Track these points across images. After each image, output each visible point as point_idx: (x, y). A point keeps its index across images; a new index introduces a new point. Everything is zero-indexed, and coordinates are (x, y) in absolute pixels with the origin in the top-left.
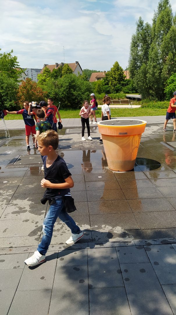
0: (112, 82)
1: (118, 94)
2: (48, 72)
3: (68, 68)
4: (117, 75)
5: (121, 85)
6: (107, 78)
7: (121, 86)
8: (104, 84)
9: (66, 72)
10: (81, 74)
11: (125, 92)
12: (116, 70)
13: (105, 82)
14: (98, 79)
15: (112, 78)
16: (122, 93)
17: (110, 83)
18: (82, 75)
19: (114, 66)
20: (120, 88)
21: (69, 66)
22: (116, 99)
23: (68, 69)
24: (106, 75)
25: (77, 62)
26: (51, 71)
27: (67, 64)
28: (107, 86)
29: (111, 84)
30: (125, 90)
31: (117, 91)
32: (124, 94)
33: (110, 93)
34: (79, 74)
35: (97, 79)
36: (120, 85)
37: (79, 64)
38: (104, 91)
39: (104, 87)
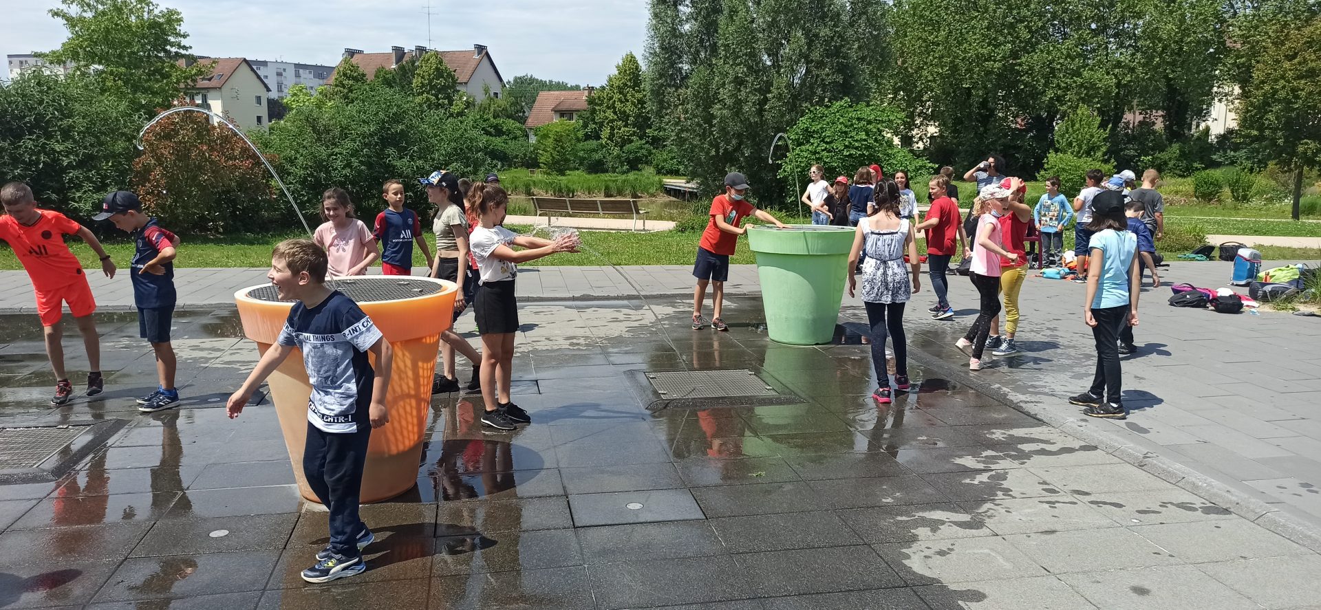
0: (612, 128)
1: (631, 176)
2: (356, 79)
3: (437, 69)
4: (633, 103)
5: (647, 142)
6: (593, 112)
7: (647, 146)
8: (580, 134)
9: (431, 81)
10: (496, 94)
11: (663, 168)
12: (629, 83)
13: (585, 126)
14: (564, 113)
15: (610, 115)
16: (649, 171)
17: (605, 133)
18: (500, 96)
19: (622, 71)
20: (644, 151)
21: (441, 62)
22: (625, 196)
23: (439, 72)
24: (591, 101)
25: (481, 49)
26: (370, 77)
27: (437, 53)
28: (593, 144)
29: (611, 138)
30: (665, 160)
31: (634, 164)
32: (657, 178)
33: (606, 171)
34: (486, 91)
35: (558, 115)
36: (644, 142)
37: (487, 54)
38: (581, 164)
39: (580, 145)
